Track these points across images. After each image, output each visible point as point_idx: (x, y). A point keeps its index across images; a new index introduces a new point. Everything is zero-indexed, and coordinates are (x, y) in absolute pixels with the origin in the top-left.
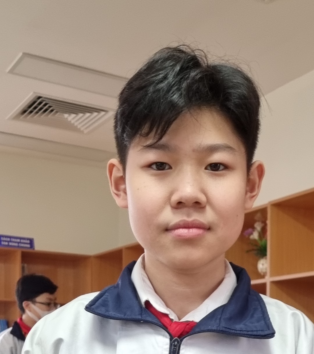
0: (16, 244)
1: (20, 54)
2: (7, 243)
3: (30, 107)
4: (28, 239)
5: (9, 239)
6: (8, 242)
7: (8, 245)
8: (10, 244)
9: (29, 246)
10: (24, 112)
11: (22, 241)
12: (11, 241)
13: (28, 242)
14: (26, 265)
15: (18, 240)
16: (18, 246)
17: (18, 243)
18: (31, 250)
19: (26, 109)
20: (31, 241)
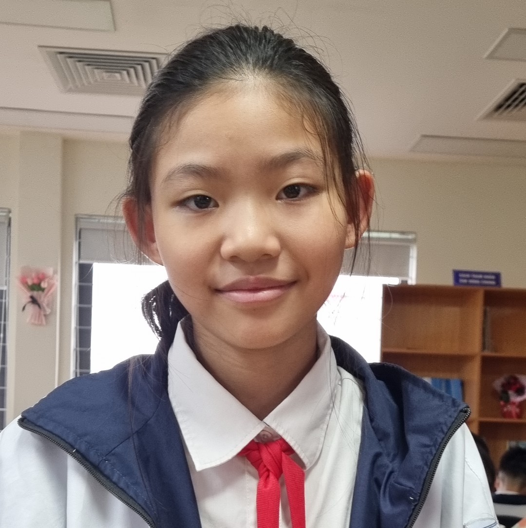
0: (477, 282)
1: (506, 31)
2: (465, 281)
4: (493, 274)
5: (468, 276)
6: (468, 279)
7: (468, 284)
8: (471, 281)
9: (493, 283)
10: (499, 107)
11: (486, 277)
12: (471, 278)
13: (493, 277)
14: (488, 309)
15: (481, 276)
16: (481, 285)
17: (480, 279)
18: (496, 289)
19: (502, 103)
20: (497, 277)
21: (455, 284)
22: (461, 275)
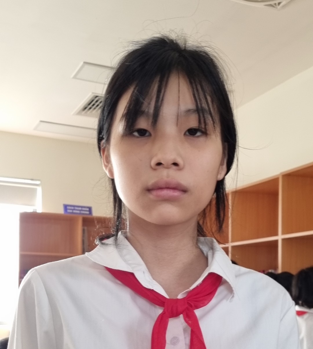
0: (78, 212)
2: (71, 211)
3: (89, 104)
4: (88, 207)
6: (73, 210)
7: (72, 213)
9: (88, 213)
10: (85, 108)
11: (83, 209)
12: (74, 209)
13: (88, 209)
14: (86, 228)
16: (80, 214)
17: (80, 210)
18: (89, 216)
19: (86, 106)
20: (90, 209)
21: (65, 213)
22: (68, 208)
